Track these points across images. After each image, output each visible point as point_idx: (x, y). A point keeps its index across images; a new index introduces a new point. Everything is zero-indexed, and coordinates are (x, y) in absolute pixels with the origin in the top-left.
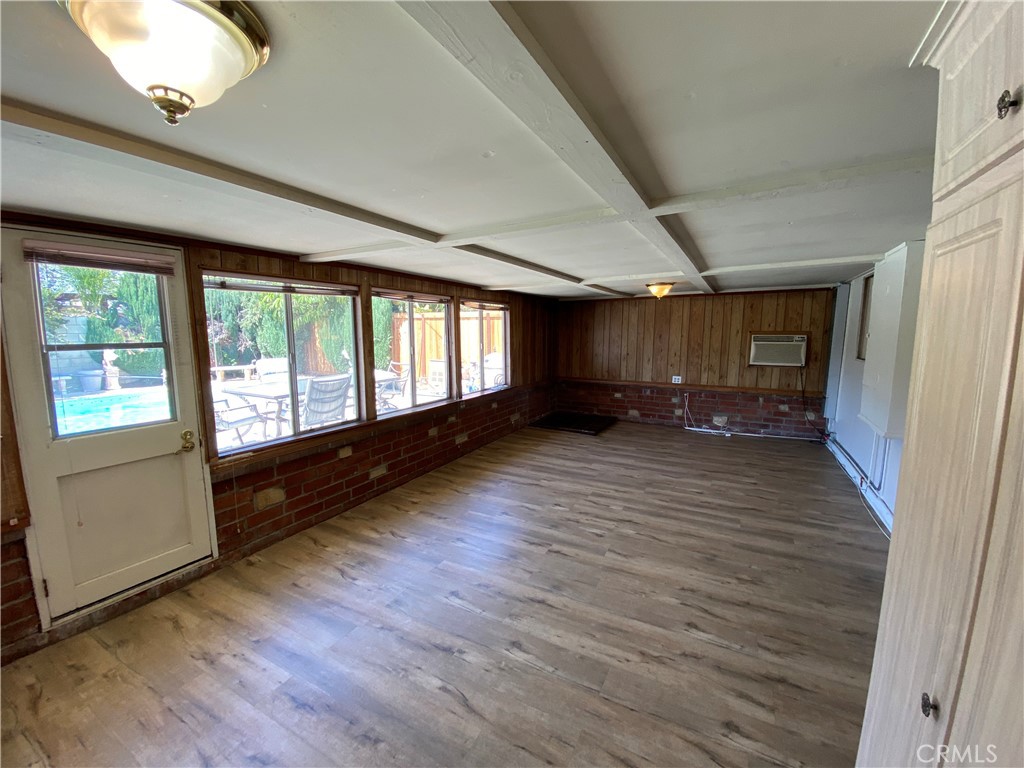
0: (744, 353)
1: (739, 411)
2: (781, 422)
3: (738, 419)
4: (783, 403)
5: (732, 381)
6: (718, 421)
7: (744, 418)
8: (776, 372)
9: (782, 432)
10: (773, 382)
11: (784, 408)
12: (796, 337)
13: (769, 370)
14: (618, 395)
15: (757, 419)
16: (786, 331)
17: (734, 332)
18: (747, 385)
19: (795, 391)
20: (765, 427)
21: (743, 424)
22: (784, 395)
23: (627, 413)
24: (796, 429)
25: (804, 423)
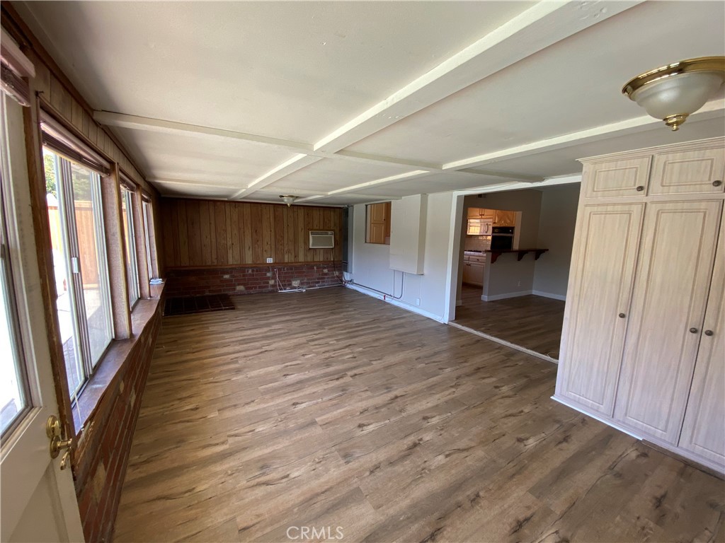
0: (306, 241)
1: (305, 276)
2: (324, 278)
3: (305, 281)
4: (325, 268)
5: (301, 258)
6: (295, 283)
7: (308, 280)
8: (322, 251)
9: (326, 284)
10: (320, 258)
11: (326, 271)
12: (330, 232)
13: (318, 251)
14: (227, 277)
15: (314, 279)
16: (325, 229)
17: (300, 229)
18: (309, 260)
19: (330, 261)
20: (318, 282)
21: (308, 283)
22: (326, 264)
23: (235, 289)
24: (332, 281)
25: (334, 277)
